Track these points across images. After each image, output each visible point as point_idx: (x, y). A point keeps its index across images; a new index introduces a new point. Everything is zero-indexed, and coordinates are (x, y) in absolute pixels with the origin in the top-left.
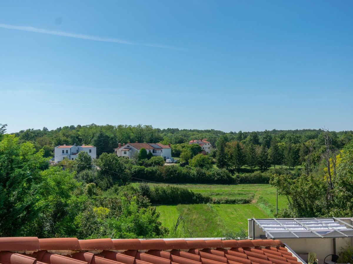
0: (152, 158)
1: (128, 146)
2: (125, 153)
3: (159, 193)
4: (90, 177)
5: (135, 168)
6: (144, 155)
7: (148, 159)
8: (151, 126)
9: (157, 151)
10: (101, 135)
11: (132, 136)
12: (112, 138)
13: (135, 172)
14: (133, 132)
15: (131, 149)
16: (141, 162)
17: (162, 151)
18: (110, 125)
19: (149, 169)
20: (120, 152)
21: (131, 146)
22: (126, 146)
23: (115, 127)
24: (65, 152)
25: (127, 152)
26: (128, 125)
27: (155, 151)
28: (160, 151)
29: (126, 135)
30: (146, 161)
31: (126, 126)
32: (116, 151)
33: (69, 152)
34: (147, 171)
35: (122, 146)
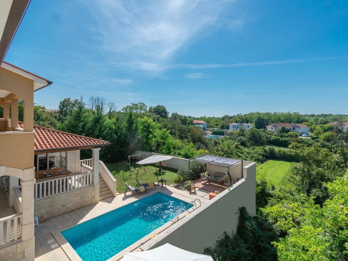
0: (289, 132)
1: (275, 125)
2: (272, 129)
3: (280, 153)
4: (243, 140)
5: (274, 138)
6: (284, 130)
7: (286, 133)
8: (299, 113)
9: (296, 129)
10: (260, 118)
11: (282, 118)
12: (266, 120)
13: (273, 140)
14: (283, 117)
15: (276, 126)
16: (281, 135)
17: (300, 129)
18: (268, 112)
19: (283, 139)
20: (269, 128)
21: (276, 124)
22: (273, 124)
23: (271, 113)
24: (234, 126)
25: (273, 128)
26: (281, 112)
27: (294, 129)
28: (298, 129)
29: (278, 118)
30: (285, 134)
31: (279, 113)
32: (267, 128)
33: (236, 127)
34: (281, 140)
35: (270, 124)
